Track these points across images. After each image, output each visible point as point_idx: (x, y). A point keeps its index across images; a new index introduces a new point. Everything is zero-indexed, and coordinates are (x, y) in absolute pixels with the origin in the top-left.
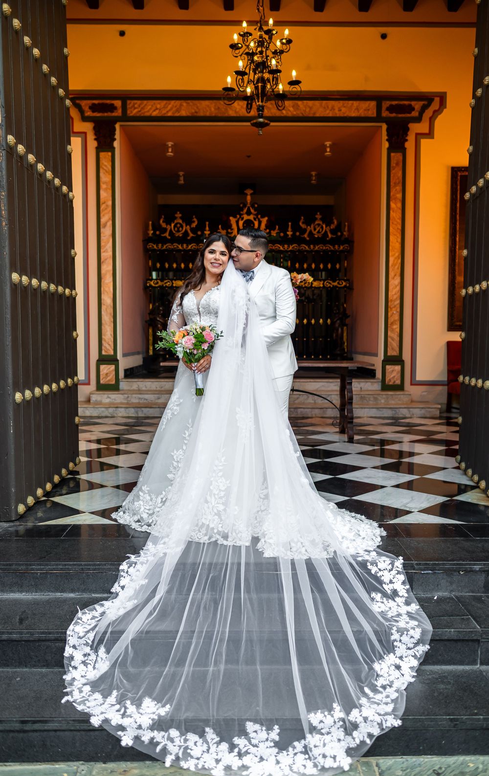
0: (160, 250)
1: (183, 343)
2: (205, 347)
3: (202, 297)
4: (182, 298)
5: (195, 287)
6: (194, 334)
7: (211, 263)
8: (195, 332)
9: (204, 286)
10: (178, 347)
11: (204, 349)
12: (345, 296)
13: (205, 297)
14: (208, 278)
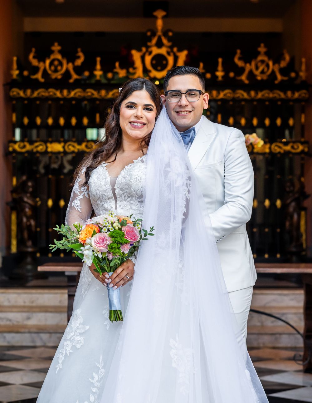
0: (28, 99)
1: (93, 244)
2: (126, 249)
3: (119, 173)
4: (88, 175)
5: (107, 157)
6: (109, 230)
7: (130, 123)
8: (110, 228)
9: (120, 156)
10: (85, 250)
11: (123, 252)
12: (302, 166)
13: (123, 172)
14: (126, 143)
